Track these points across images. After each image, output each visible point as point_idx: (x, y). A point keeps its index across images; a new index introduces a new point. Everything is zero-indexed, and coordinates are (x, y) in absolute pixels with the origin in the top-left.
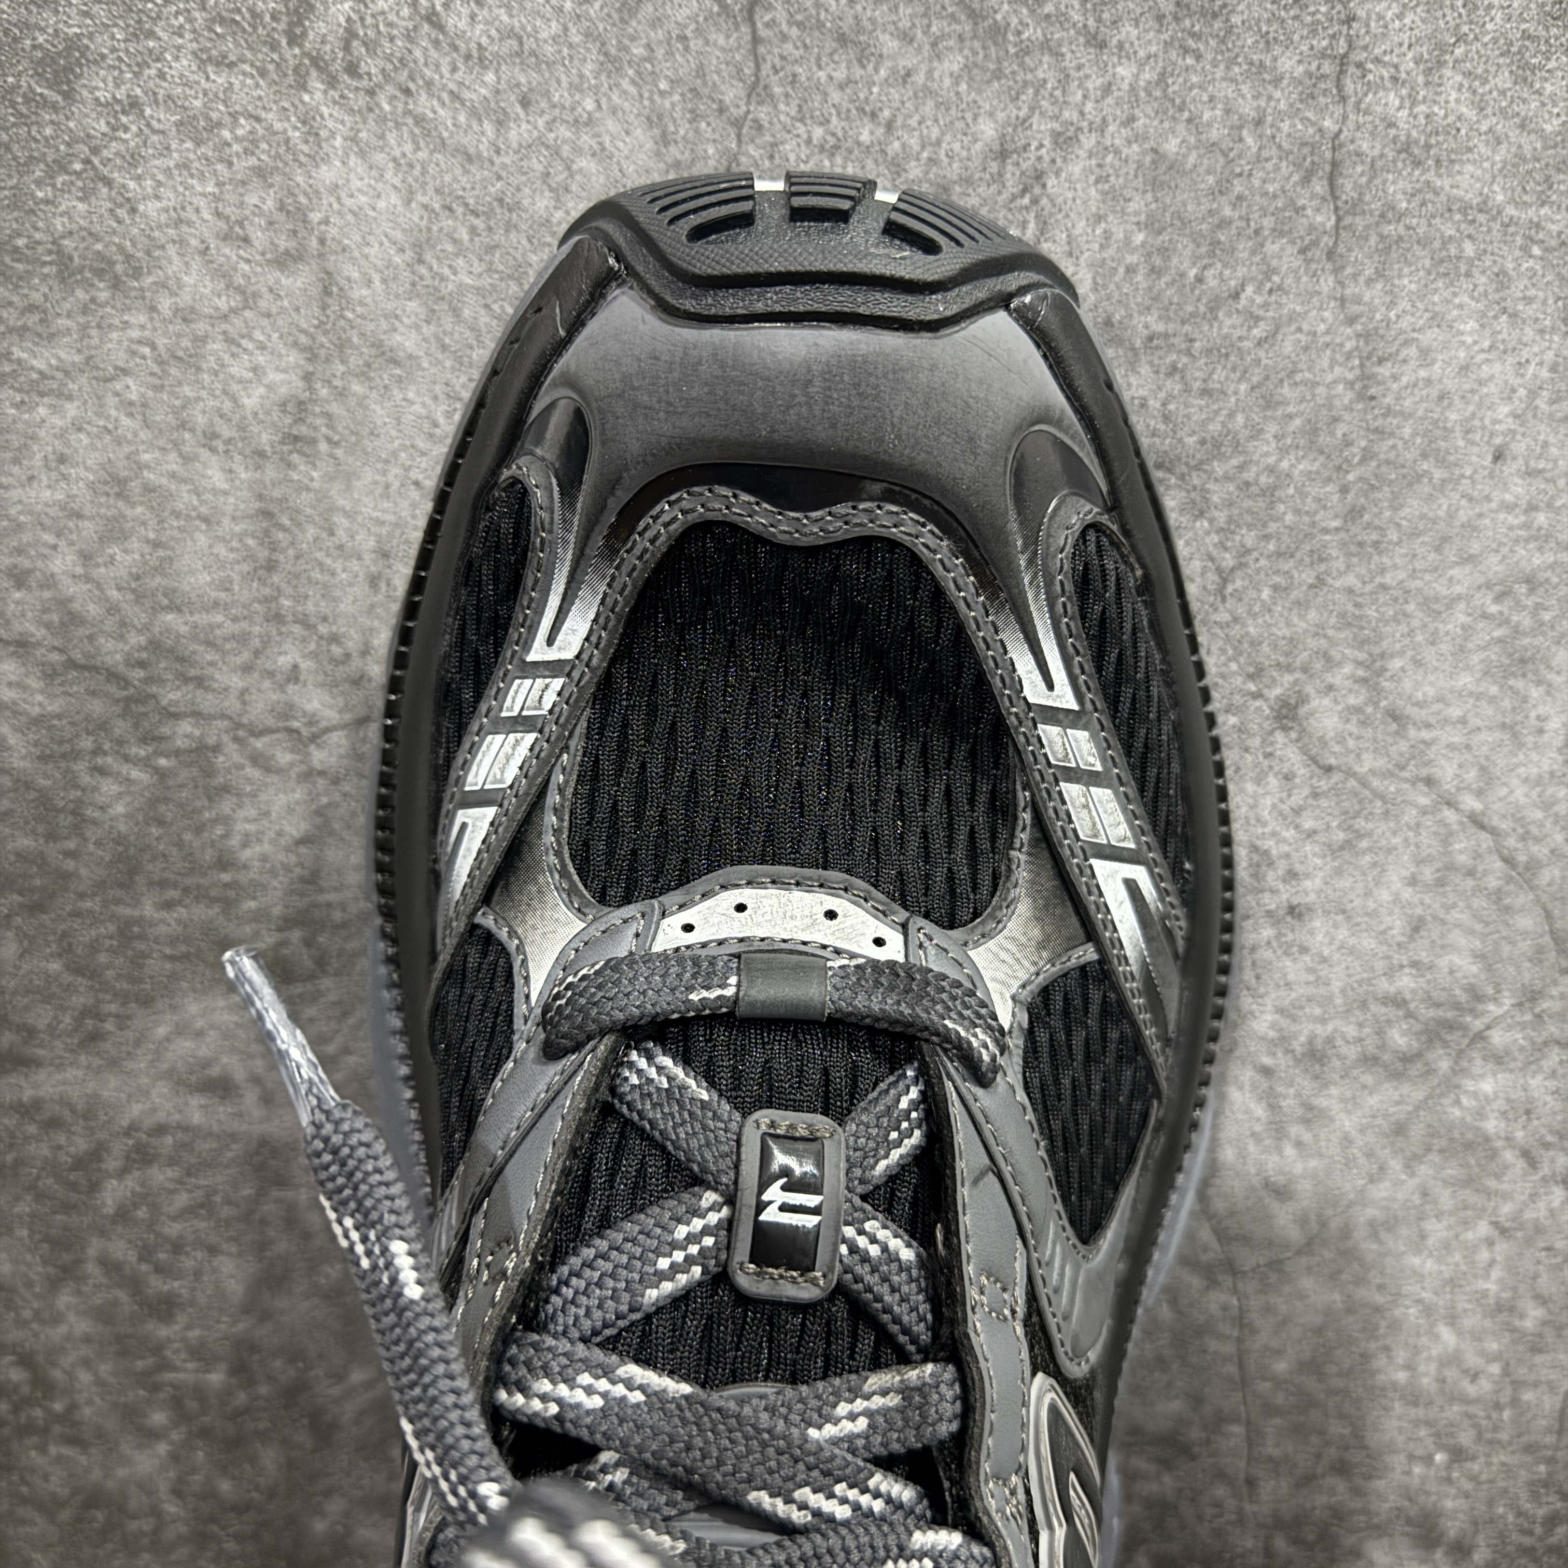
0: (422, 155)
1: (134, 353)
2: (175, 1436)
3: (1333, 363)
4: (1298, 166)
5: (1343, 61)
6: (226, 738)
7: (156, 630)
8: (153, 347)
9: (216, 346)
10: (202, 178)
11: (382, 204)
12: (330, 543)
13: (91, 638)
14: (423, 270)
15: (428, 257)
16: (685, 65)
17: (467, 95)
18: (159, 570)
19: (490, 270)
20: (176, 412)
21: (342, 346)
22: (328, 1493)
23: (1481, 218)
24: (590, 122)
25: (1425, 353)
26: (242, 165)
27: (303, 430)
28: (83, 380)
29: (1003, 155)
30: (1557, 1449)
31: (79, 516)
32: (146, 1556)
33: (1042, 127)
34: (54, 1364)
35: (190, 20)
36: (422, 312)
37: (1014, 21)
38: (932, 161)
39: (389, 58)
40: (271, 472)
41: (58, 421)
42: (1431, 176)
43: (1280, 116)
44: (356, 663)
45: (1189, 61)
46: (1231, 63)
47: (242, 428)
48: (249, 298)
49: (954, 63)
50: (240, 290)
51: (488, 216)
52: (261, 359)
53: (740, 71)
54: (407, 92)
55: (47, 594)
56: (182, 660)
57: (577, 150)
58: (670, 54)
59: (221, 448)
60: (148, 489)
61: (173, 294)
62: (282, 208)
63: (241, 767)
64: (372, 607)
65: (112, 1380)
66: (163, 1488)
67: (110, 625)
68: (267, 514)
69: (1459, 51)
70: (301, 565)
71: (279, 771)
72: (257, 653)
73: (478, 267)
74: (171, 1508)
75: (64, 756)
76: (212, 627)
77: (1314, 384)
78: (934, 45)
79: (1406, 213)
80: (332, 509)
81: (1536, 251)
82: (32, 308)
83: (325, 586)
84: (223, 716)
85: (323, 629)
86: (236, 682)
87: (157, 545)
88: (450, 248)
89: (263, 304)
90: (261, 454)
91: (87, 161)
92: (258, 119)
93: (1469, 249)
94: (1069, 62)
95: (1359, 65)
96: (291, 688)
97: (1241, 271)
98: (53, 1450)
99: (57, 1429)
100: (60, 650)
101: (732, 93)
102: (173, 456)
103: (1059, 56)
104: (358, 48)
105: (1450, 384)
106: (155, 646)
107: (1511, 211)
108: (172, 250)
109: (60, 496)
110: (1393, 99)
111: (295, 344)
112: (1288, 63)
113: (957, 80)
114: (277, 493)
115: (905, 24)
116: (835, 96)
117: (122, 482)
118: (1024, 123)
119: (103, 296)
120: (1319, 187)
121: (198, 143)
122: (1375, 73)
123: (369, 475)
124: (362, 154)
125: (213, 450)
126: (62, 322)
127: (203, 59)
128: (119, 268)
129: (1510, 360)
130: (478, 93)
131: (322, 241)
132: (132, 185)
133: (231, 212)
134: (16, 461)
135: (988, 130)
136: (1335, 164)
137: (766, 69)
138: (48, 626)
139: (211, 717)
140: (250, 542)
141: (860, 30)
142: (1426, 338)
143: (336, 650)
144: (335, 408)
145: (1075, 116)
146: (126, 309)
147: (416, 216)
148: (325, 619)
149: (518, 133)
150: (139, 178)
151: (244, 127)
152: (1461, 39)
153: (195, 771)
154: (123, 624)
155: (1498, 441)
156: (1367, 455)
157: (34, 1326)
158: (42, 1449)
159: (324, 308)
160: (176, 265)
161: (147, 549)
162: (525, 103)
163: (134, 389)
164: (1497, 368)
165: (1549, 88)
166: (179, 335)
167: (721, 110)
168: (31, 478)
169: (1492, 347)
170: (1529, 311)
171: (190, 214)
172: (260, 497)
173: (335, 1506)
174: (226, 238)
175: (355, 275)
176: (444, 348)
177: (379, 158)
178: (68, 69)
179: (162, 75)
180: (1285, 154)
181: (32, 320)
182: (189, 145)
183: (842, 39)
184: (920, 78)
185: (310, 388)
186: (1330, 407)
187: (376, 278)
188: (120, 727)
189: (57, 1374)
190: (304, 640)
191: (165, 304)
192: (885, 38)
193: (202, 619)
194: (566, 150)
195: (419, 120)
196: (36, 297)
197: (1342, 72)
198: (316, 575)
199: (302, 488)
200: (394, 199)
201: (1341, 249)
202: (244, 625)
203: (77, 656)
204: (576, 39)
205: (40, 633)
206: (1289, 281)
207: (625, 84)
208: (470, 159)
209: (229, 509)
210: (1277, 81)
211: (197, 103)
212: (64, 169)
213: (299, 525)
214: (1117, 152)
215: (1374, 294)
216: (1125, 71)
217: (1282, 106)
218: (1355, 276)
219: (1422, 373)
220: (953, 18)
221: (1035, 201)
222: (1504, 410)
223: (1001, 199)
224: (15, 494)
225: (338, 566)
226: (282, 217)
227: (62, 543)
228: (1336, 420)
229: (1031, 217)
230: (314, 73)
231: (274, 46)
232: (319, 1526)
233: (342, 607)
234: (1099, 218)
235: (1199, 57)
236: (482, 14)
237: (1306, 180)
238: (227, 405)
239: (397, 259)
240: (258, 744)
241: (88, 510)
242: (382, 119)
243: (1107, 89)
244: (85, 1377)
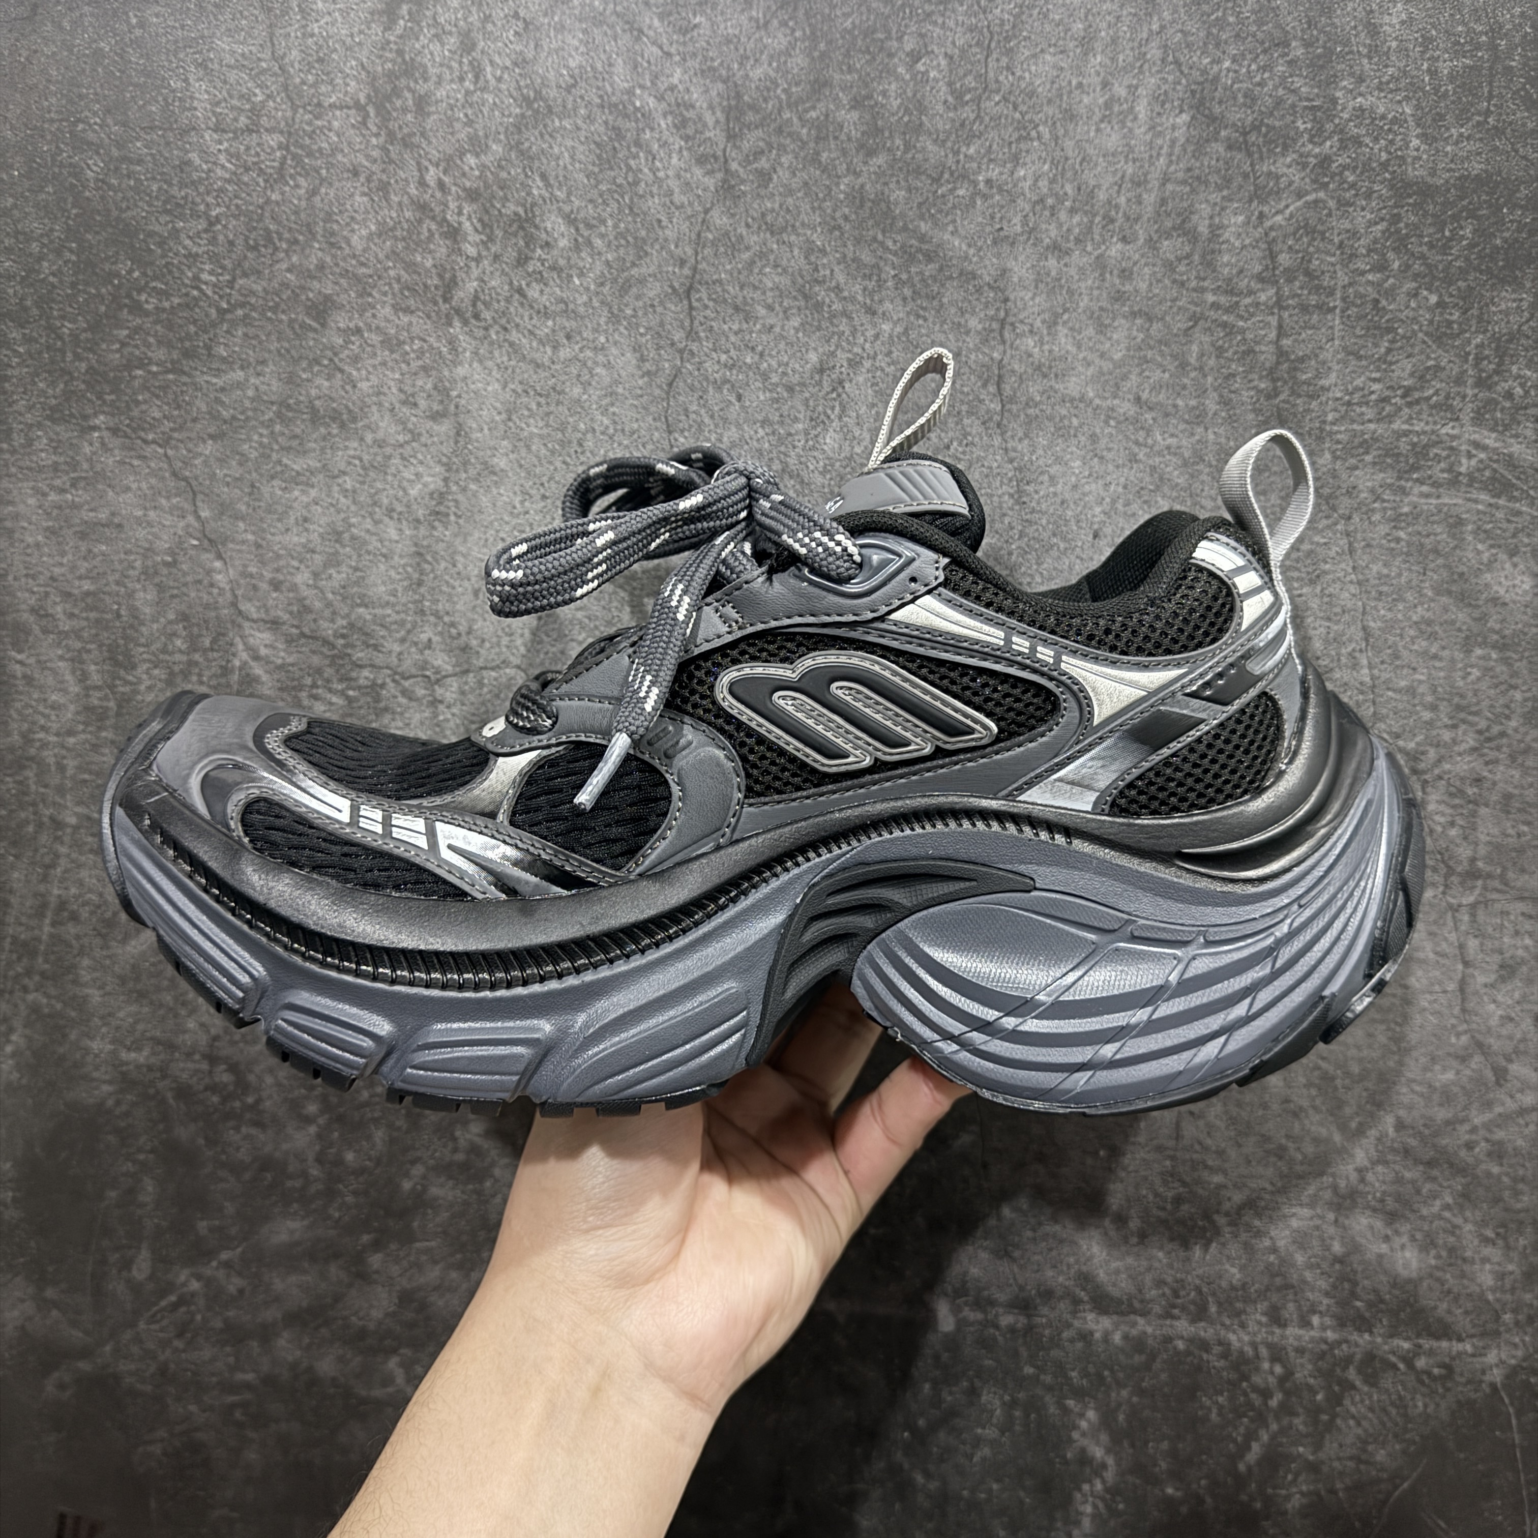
0: (513, 363)
1: (349, 463)
2: (321, 1121)
3: (1002, 483)
4: (980, 377)
5: (1003, 323)
6: (388, 680)
7: (353, 617)
8: (361, 460)
9: (396, 461)
10: (393, 370)
11: (490, 388)
12: (453, 571)
13: (315, 620)
14: (511, 424)
15: (514, 417)
16: (654, 321)
17: (538, 332)
18: (357, 583)
19: (547, 425)
20: (372, 496)
21: (466, 463)
22: (413, 1162)
23: (1082, 405)
24: (603, 349)
25: (1052, 478)
26: (415, 365)
27: (442, 509)
28: (321, 476)
29: (821, 371)
30: (1176, 1150)
31: (313, 552)
32: (295, 1205)
33: (842, 357)
34: (251, 1071)
35: (391, 288)
36: (510, 447)
37: (827, 300)
38: (784, 374)
39: (496, 312)
40: (423, 531)
41: (305, 499)
42: (1053, 383)
43: (970, 351)
44: (464, 638)
45: (921, 322)
46: (944, 322)
47: (408, 506)
48: (415, 436)
49: (795, 322)
50: (411, 432)
51: (548, 396)
52: (421, 469)
53: (682, 321)
54: (506, 329)
55: (291, 595)
56: (366, 634)
57: (596, 363)
58: (645, 314)
59: (395, 516)
60: (353, 538)
61: (374, 432)
62: (435, 388)
63: (395, 697)
64: (474, 607)
65: (285, 1082)
66: (311, 1156)
67: (327, 613)
68: (420, 554)
69: (1066, 317)
70: (437, 583)
71: (417, 700)
72: (409, 632)
73: (541, 424)
74: (315, 1172)
75: (294, 688)
76: (384, 616)
77: (992, 496)
78: (785, 312)
79: (1041, 402)
80: (455, 552)
81: (1112, 423)
82: (295, 437)
83: (450, 595)
84: (388, 668)
85: (446, 619)
86: (397, 648)
87: (356, 569)
88: (526, 413)
89: (423, 439)
90: (418, 521)
91: (331, 360)
92: (425, 341)
93: (1075, 422)
94: (856, 322)
95: (1012, 324)
96: (427, 652)
97: (951, 434)
98: (244, 1130)
99: (248, 1116)
100: (297, 627)
101: (678, 335)
102: (368, 520)
103: (851, 318)
104: (480, 305)
105: (1067, 496)
106: (351, 625)
107: (1097, 401)
108: (374, 408)
109: (303, 540)
110: (1031, 343)
111: (440, 462)
112: (974, 323)
113: (797, 330)
114: (425, 543)
115: (770, 301)
116: (733, 339)
117: (339, 534)
118: (833, 354)
119: (335, 431)
120: (992, 389)
121: (392, 352)
122: (1020, 328)
123: (477, 535)
124: (480, 362)
125: (391, 518)
126: (313, 445)
127: (396, 308)
128: (345, 417)
129: (1100, 482)
130: (542, 332)
131: (457, 407)
132: (354, 373)
133: (408, 389)
134: (279, 520)
135: (813, 357)
136: (1000, 376)
137: (696, 323)
138: (291, 613)
139: (381, 668)
140: (409, 569)
141: (745, 303)
142: (1053, 471)
143: (454, 631)
144: (460, 497)
145: (860, 351)
146: (347, 439)
147: (508, 396)
148: (448, 613)
149: (564, 353)
150: (358, 370)
151: (417, 344)
152: (1066, 310)
153: (369, 699)
154: (334, 613)
155: (1096, 527)
156: (1022, 535)
157: (241, 1045)
158: (237, 1129)
159: (456, 442)
160: (376, 416)
161: (350, 571)
162: (568, 337)
163: (349, 483)
164: (1093, 486)
165: (1115, 336)
166: (376, 454)
167: (673, 344)
168: (287, 530)
169: (1090, 475)
170: (1109, 456)
171: (385, 389)
172: (416, 545)
173: (418, 1170)
174: (404, 403)
175: (474, 426)
176: (521, 466)
177: (490, 364)
178: (325, 311)
179: (374, 316)
180: (973, 371)
181: (295, 443)
182: (387, 353)
183: (737, 309)
184: (777, 330)
185: (447, 486)
186: (1001, 508)
187: (486, 428)
188: (329, 672)
189: (251, 1078)
190: (436, 625)
191: (369, 438)
192: (759, 308)
193: (379, 611)
194: (589, 363)
195: (511, 344)
196: (298, 431)
197: (1002, 328)
198: (444, 588)
199: (439, 540)
200: (497, 386)
201: (1005, 422)
202: (403, 616)
203: (306, 630)
204: (596, 304)
205: (286, 617)
206: (976, 439)
207: (622, 329)
208: (538, 366)
209: (398, 551)
210: (968, 333)
211: (393, 331)
212: (318, 363)
213: (437, 561)
214: (883, 370)
215: (1023, 446)
216: (886, 327)
217: (971, 345)
218: (1013, 437)
219: (1052, 489)
220: (795, 298)
221: (839, 395)
222: (1098, 510)
223: (821, 394)
224: (278, 538)
225: (457, 584)
226: (435, 393)
227: (302, 567)
228: (1004, 515)
229: (837, 404)
230: (456, 318)
231: (436, 303)
232: (407, 1185)
233: (458, 607)
234: (873, 405)
235: (925, 320)
236: (547, 290)
237: (985, 385)
238: (401, 493)
239: (497, 418)
240: (406, 684)
241: (318, 549)
242: (492, 343)
243: (877, 336)
244: (269, 1080)
